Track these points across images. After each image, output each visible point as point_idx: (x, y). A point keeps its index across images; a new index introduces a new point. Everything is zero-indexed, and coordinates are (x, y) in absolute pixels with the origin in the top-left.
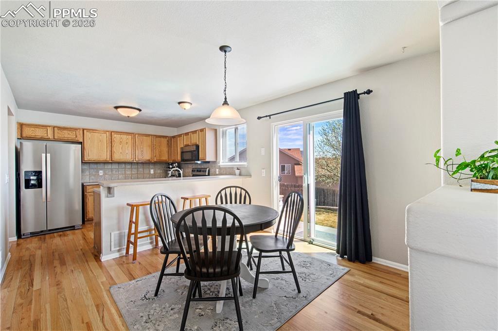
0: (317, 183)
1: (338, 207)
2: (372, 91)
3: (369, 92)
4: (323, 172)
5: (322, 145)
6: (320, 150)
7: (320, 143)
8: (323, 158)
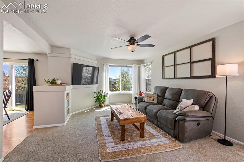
0: (16, 91)
1: (25, 103)
2: (38, 60)
3: (37, 60)
4: (20, 85)
5: (19, 70)
6: (17, 72)
7: (18, 68)
8: (20, 77)
